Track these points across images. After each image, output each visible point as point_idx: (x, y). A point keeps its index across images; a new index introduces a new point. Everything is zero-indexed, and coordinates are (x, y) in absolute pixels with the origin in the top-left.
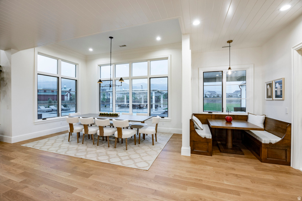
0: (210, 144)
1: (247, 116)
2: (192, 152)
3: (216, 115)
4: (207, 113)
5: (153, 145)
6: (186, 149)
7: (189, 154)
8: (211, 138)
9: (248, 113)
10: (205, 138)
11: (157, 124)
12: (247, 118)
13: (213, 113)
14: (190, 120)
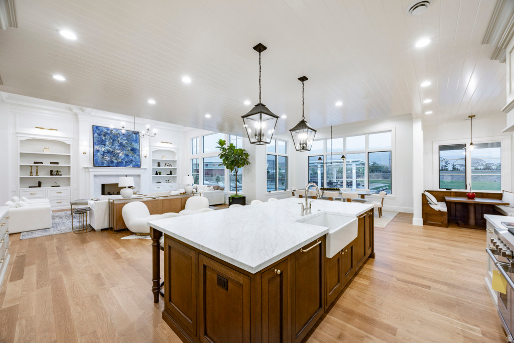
0: (446, 217)
1: (502, 194)
2: (425, 223)
3: (456, 192)
4: (445, 190)
5: (380, 217)
6: (418, 220)
7: (421, 224)
8: (446, 211)
9: (503, 191)
10: (439, 211)
11: (383, 199)
12: (502, 196)
13: (453, 190)
14: (422, 194)
